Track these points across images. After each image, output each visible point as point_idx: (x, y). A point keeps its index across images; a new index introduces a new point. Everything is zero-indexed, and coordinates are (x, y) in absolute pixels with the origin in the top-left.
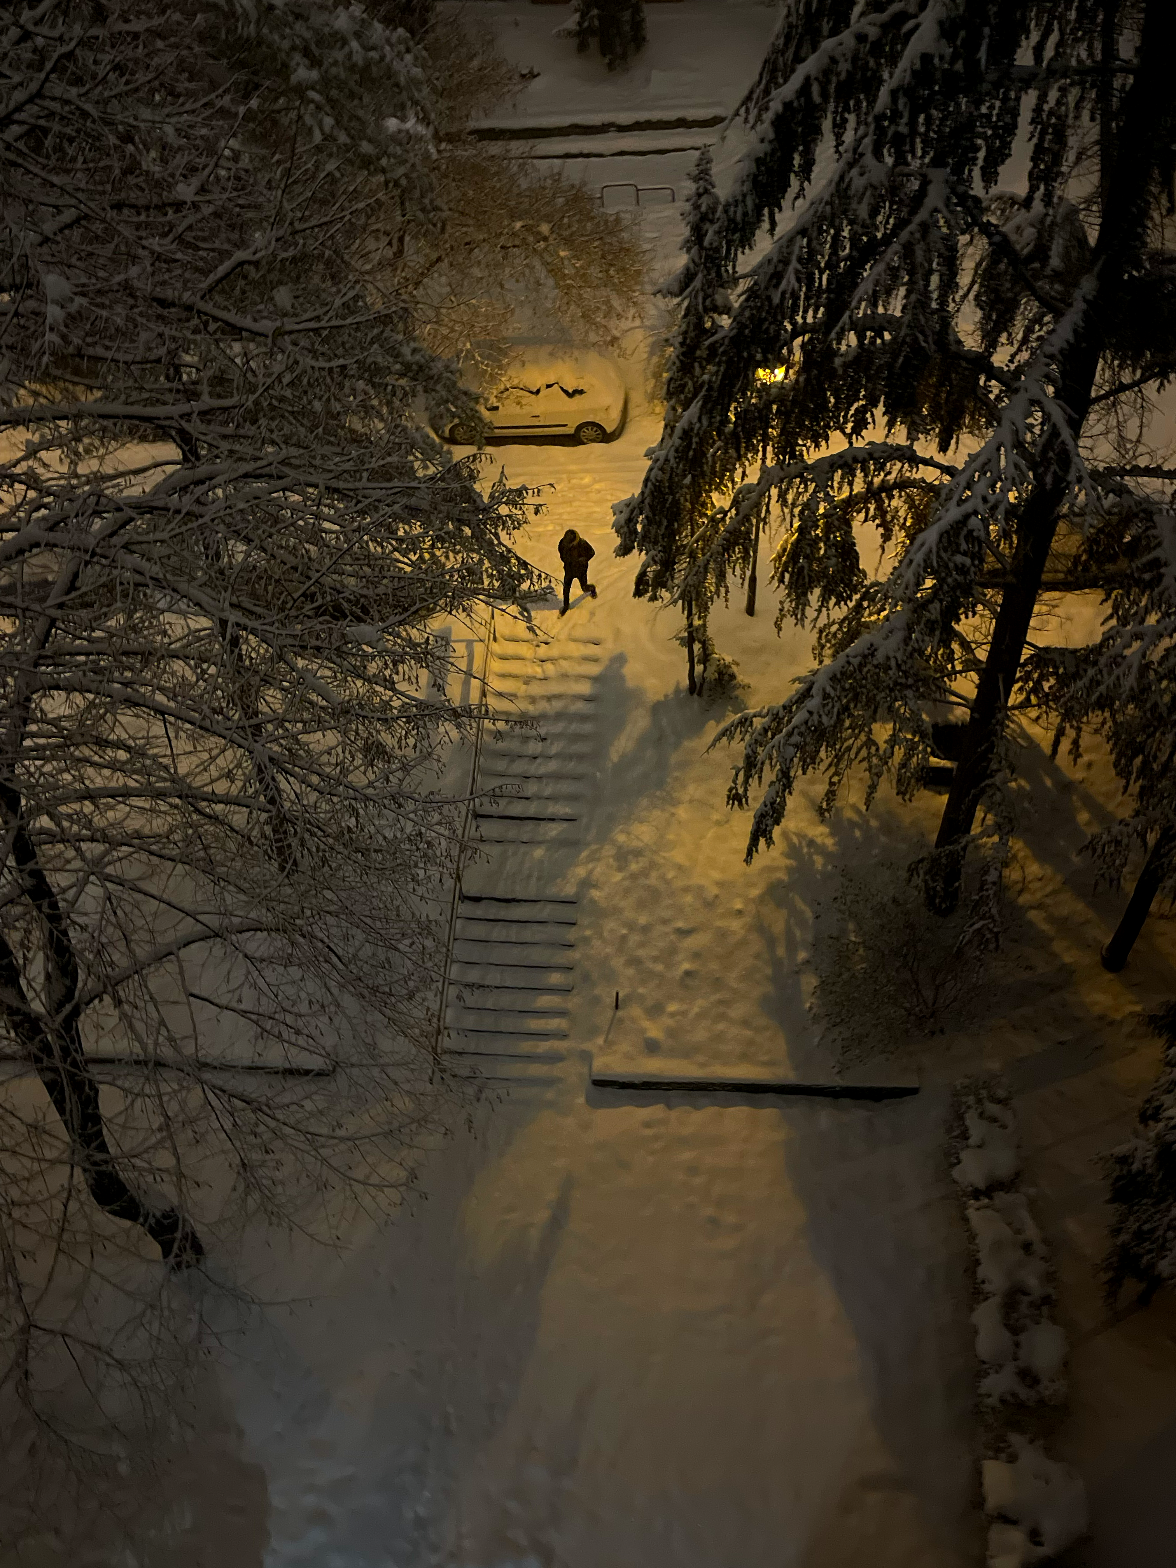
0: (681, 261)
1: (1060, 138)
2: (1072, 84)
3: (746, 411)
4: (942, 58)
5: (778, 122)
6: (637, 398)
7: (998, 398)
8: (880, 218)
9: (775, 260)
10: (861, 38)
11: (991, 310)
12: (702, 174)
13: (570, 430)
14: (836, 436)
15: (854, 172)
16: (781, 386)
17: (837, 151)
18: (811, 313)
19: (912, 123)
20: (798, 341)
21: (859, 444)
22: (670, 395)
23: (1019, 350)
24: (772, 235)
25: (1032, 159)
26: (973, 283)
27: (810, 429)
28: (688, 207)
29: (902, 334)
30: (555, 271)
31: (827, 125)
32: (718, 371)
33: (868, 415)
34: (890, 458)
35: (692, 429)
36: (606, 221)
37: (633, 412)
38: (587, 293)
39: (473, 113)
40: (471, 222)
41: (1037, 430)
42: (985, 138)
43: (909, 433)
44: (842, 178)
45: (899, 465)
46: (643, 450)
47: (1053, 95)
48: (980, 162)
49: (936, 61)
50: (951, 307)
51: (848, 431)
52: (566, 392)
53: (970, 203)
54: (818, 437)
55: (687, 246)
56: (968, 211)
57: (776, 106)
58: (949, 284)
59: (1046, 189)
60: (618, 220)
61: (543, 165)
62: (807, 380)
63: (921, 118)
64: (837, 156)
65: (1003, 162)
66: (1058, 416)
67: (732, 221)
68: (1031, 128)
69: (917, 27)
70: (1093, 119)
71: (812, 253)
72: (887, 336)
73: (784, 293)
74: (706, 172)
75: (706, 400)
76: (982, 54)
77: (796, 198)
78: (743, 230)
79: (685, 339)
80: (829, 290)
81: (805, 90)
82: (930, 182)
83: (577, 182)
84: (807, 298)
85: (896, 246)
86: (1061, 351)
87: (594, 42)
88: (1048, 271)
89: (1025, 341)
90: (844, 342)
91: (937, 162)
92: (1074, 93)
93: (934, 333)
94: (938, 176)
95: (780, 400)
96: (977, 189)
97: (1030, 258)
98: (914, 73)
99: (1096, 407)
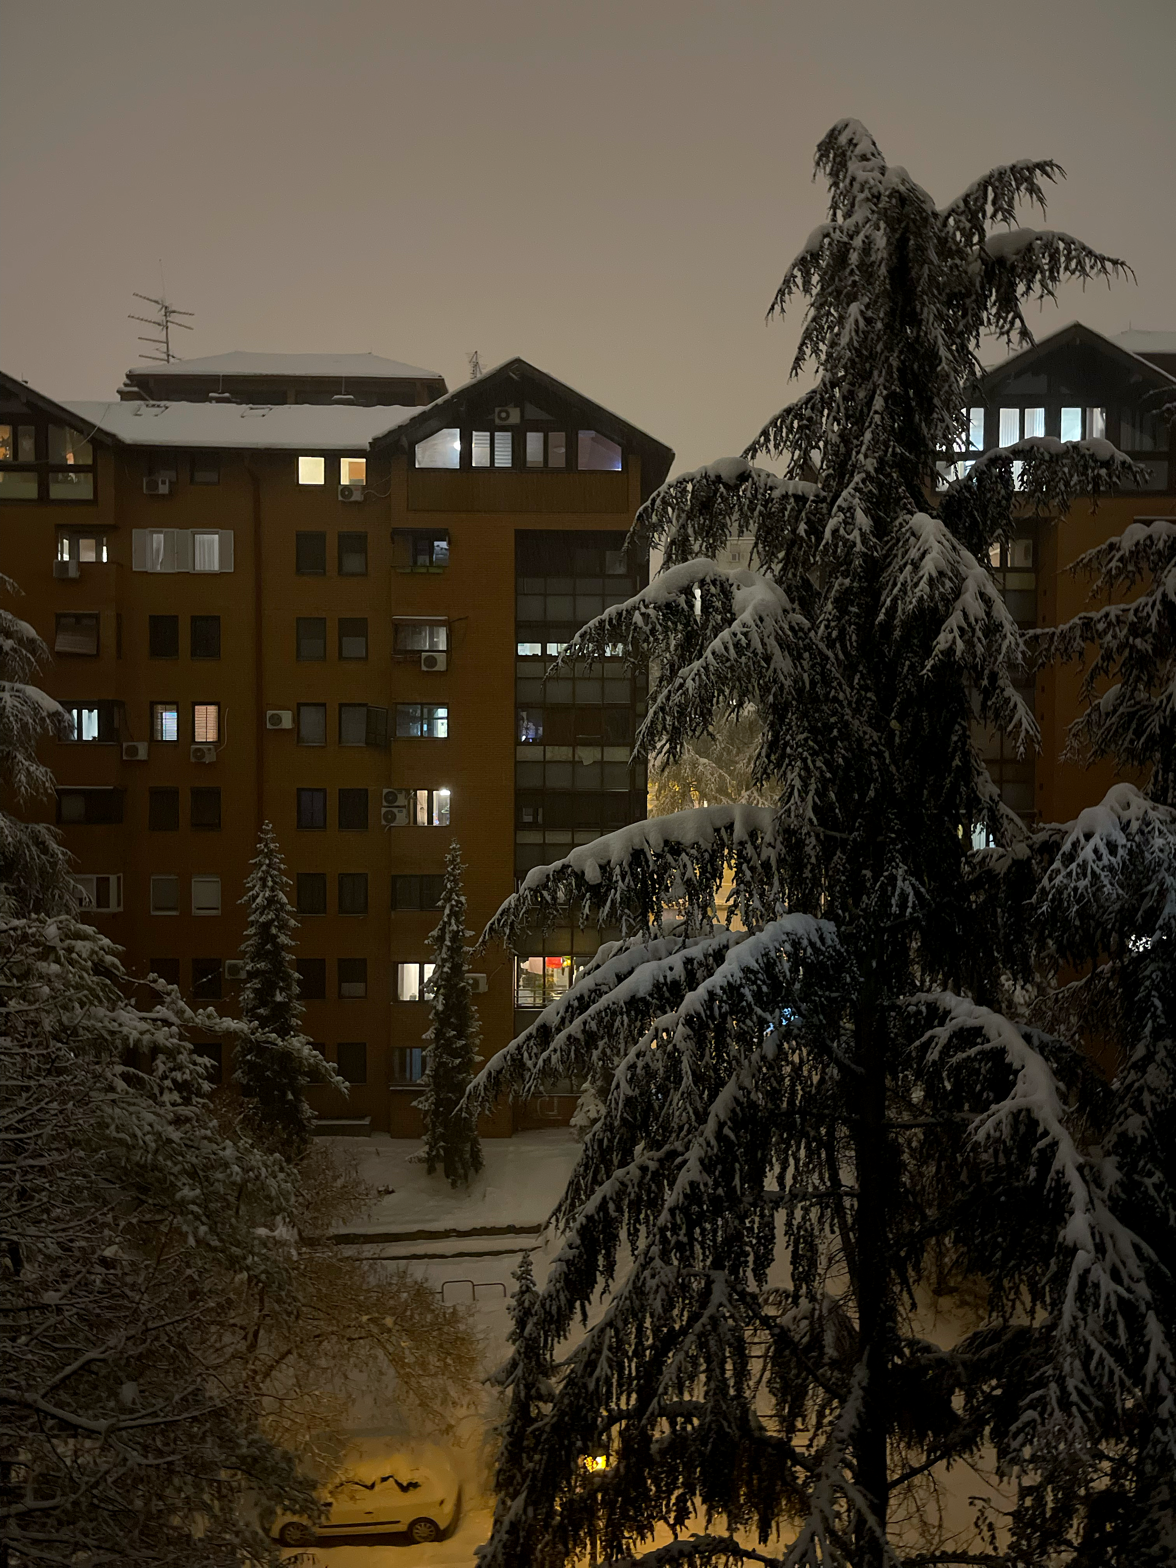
0: (509, 1351)
1: (812, 1248)
2: (811, 1205)
3: (571, 1501)
4: (706, 1185)
5: (583, 1231)
6: (471, 1490)
7: (806, 1484)
8: (676, 1312)
9: (589, 1349)
10: (644, 1169)
11: (784, 1395)
12: (524, 1275)
13: (402, 1528)
14: (660, 1527)
15: (647, 1273)
16: (602, 1474)
17: (633, 1255)
18: (624, 1398)
19: (690, 1234)
20: (615, 1429)
21: (684, 1536)
22: (499, 1487)
23: (815, 1435)
24: (585, 1325)
25: (792, 1263)
26: (764, 1370)
27: (634, 1519)
28: (513, 1302)
29: (708, 1420)
30: (397, 1360)
31: (623, 1234)
32: (541, 1459)
33: (689, 1504)
34: (713, 1552)
35: (520, 1521)
36: (444, 1313)
37: (466, 1506)
38: (426, 1382)
39: (333, 1222)
40: (322, 1315)
41: (845, 1516)
42: (752, 1246)
43: (729, 1525)
44: (637, 1277)
45: (723, 1559)
46: (474, 1548)
47: (798, 1213)
48: (751, 1264)
49: (702, 1187)
50: (748, 1393)
51: (672, 1521)
52: (400, 1485)
53: (748, 1299)
54: (644, 1529)
55: (514, 1337)
56: (748, 1306)
57: (581, 1219)
58: (742, 1373)
59: (808, 1288)
60: (454, 1313)
61: (391, 1265)
62: (627, 1467)
63: (698, 1230)
64: (633, 1258)
65: (769, 1266)
66: (861, 1502)
67: (548, 1313)
68: (787, 1238)
69: (685, 1162)
70: (833, 1232)
71: (620, 1342)
72: (696, 1422)
73: (598, 1380)
74: (528, 1272)
75: (531, 1490)
76: (737, 1181)
77: (603, 1293)
78: (558, 1321)
79: (513, 1428)
80: (638, 1377)
81: (603, 1206)
82: (713, 1282)
83: (419, 1280)
84: (620, 1385)
85: (691, 1338)
86: (851, 1436)
87: (440, 1167)
88: (826, 1360)
89: (819, 1425)
90: (657, 1428)
91: (717, 1265)
92: (814, 1213)
93: (735, 1418)
94: (720, 1277)
95: (603, 1488)
96: (752, 1286)
97: (809, 1347)
98: (686, 1196)
99: (895, 1492)
